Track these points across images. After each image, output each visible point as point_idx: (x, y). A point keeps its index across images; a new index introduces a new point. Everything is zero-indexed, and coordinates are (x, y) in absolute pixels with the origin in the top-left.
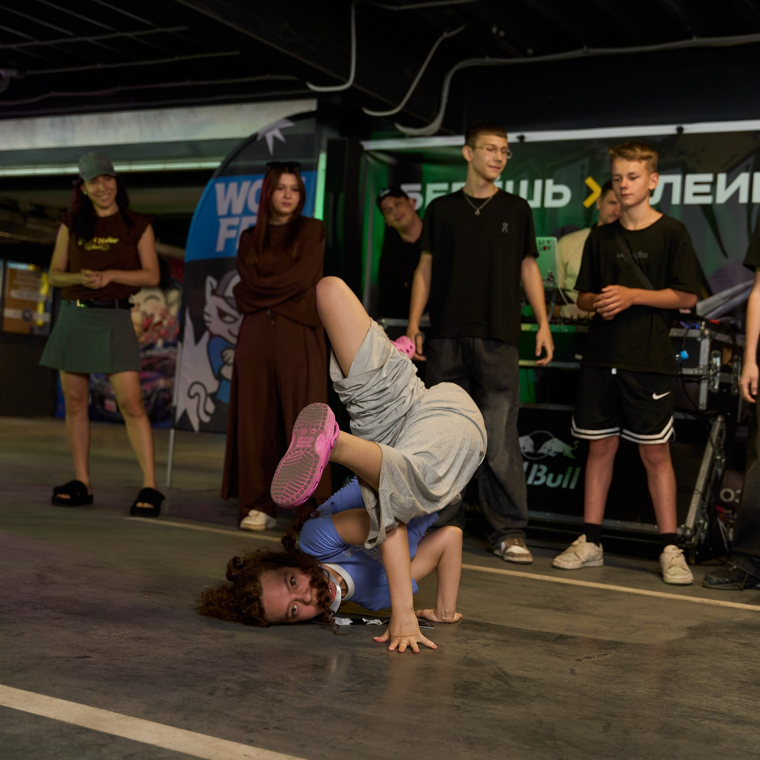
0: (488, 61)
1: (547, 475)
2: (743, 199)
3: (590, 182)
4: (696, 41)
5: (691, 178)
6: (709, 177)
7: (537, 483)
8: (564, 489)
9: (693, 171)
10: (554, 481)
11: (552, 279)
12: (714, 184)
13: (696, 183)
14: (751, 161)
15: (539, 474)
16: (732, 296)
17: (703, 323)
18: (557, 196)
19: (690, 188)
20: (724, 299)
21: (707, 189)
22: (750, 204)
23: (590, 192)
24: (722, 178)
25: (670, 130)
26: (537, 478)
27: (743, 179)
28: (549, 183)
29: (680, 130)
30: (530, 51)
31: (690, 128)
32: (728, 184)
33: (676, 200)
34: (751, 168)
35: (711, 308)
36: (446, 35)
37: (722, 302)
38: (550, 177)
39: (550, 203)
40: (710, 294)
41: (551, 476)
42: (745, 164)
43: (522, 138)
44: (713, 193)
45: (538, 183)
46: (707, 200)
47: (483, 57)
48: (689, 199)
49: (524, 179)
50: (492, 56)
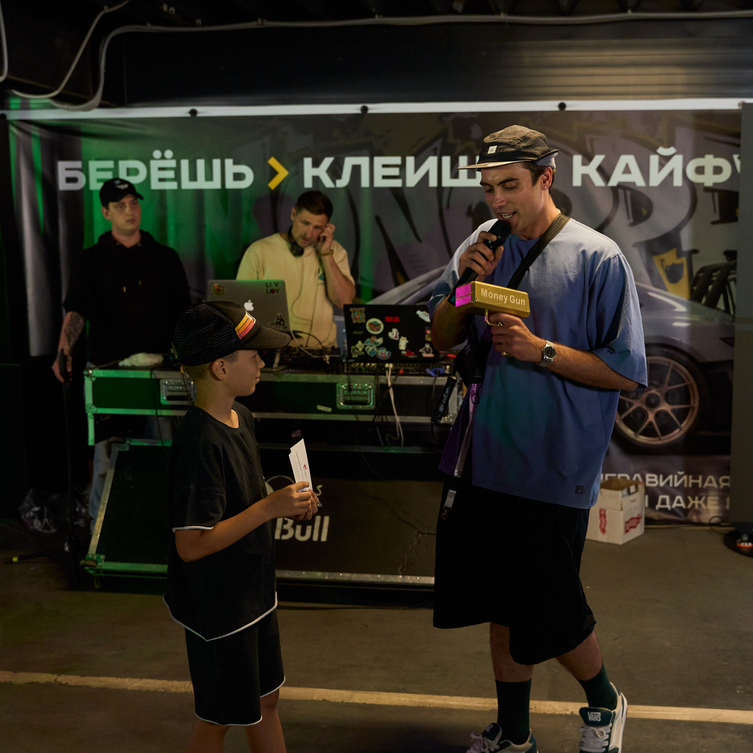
0: (149, 28)
1: (294, 527)
2: (433, 183)
3: (273, 162)
4: (378, 20)
5: (379, 161)
6: (397, 160)
7: (285, 537)
8: (315, 542)
9: (381, 154)
10: (303, 533)
11: (282, 322)
12: (402, 167)
13: (384, 166)
14: (438, 144)
15: (286, 527)
16: (428, 281)
17: (448, 367)
18: (238, 177)
19: (379, 172)
20: (420, 284)
21: (395, 172)
22: (440, 188)
23: (274, 173)
24: (410, 161)
25: (354, 109)
26: (284, 532)
27: (431, 163)
28: (229, 162)
29: (365, 109)
30: (199, 21)
31: (375, 108)
32: (417, 167)
33: (365, 183)
34: (438, 152)
35: (408, 293)
36: (106, 10)
37: (419, 287)
38: (229, 157)
39: (231, 184)
40: (407, 279)
41: (299, 528)
42: (432, 147)
43: (193, 112)
44: (402, 176)
45: (216, 163)
46: (397, 183)
47: (145, 24)
48: (379, 183)
49: (200, 158)
50: (154, 23)
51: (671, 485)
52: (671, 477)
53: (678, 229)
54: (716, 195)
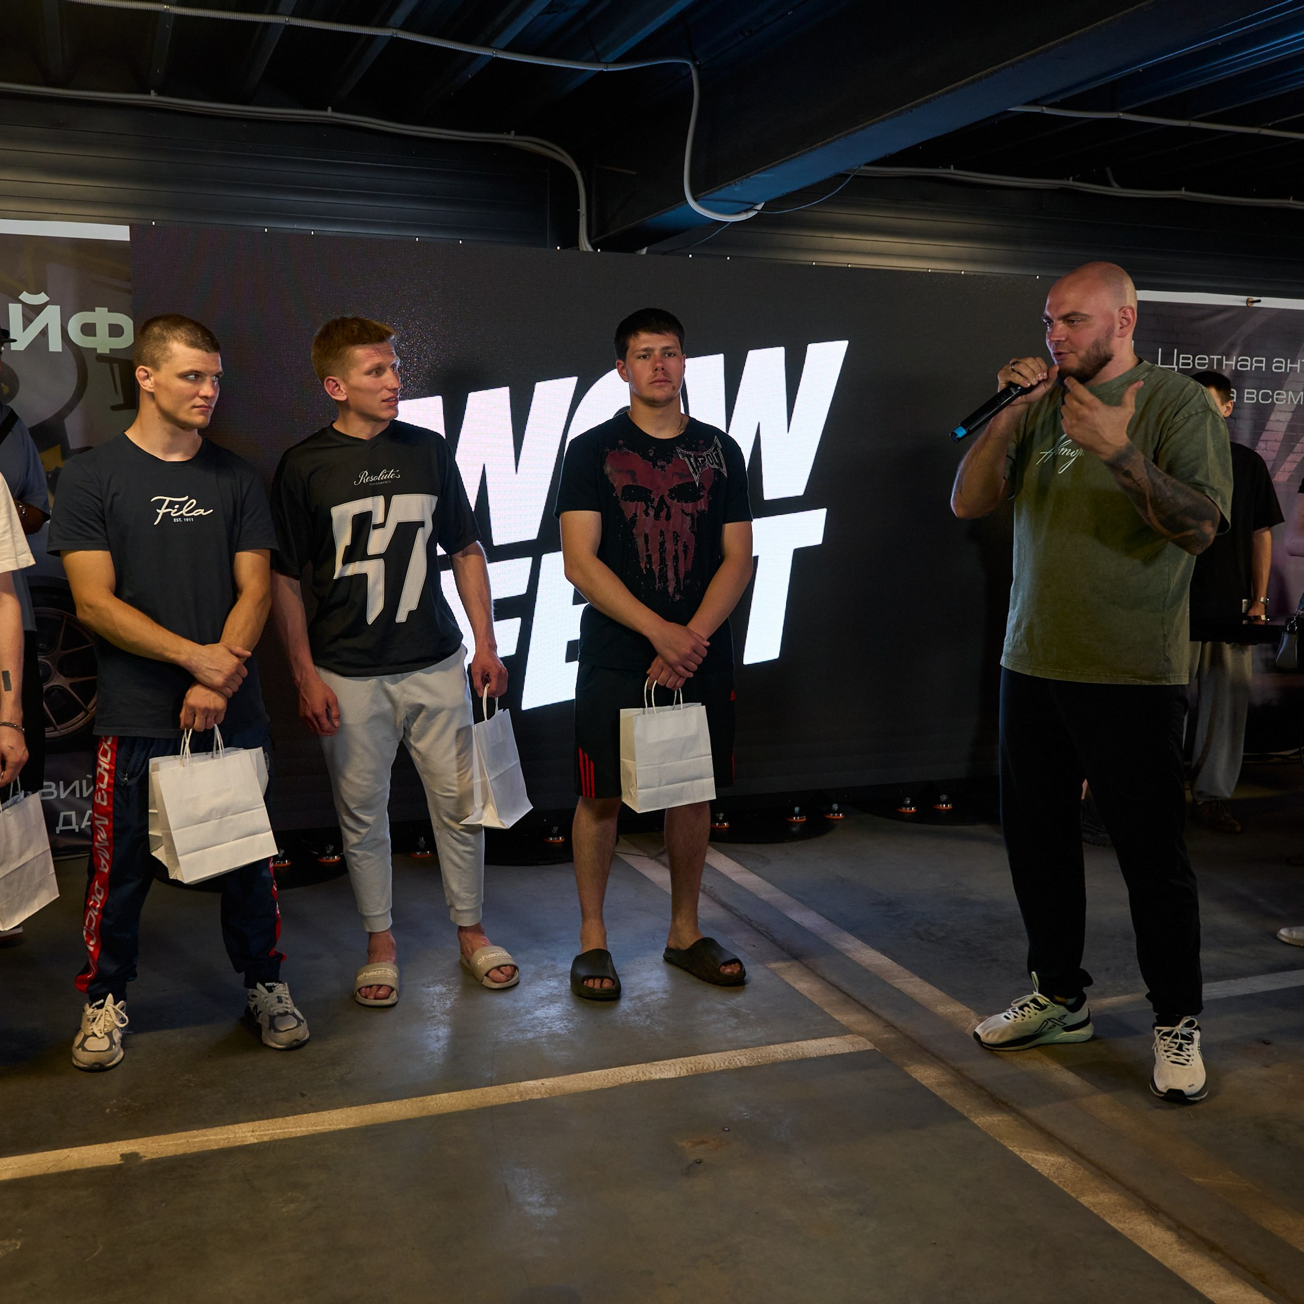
51: (78, 795)
52: (76, 783)
53: (61, 415)
54: (116, 367)
